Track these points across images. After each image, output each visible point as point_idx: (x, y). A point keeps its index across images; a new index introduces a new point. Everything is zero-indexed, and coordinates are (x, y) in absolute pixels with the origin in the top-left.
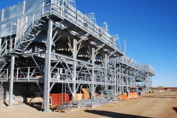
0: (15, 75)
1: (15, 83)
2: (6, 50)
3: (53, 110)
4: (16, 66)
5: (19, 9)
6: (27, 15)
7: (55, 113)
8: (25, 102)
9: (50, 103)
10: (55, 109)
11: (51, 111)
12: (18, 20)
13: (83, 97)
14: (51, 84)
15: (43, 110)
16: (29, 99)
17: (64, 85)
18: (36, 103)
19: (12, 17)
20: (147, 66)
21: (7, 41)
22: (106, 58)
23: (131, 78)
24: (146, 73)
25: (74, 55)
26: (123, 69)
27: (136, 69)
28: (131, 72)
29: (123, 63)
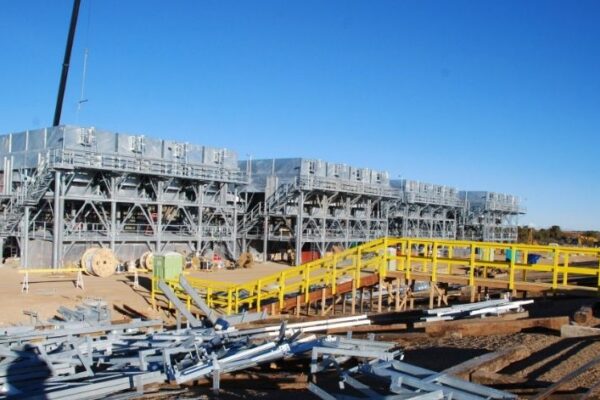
2: (259, 211)
5: (268, 166)
6: (277, 176)
12: (268, 178)
19: (260, 172)
20: (491, 196)
21: (260, 204)
22: (369, 206)
23: (444, 224)
24: (486, 212)
25: (321, 213)
26: (419, 209)
27: (453, 205)
28: (445, 211)
29: (413, 201)
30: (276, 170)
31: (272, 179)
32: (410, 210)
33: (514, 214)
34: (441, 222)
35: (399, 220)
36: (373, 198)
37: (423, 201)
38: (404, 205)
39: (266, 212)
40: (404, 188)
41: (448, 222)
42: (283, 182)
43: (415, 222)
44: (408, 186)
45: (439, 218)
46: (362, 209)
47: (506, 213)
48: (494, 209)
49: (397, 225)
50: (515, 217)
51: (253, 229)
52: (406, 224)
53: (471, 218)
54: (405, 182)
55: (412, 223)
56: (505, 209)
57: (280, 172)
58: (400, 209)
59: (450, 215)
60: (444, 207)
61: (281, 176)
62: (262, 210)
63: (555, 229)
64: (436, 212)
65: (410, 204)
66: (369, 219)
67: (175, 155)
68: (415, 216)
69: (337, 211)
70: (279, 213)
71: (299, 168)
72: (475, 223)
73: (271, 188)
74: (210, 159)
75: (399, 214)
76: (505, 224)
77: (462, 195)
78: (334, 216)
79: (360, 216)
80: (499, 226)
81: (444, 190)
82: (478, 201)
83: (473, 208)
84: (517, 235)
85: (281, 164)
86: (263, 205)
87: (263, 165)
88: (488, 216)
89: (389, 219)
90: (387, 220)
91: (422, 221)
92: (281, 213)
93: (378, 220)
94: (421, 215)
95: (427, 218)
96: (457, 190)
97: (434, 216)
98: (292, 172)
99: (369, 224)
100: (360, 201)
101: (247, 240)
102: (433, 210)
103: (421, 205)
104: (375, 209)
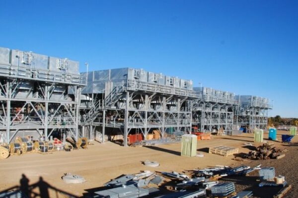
0: (106, 123)
1: (106, 128)
2: (100, 107)
3: (129, 145)
4: (106, 117)
5: (106, 75)
6: (112, 81)
7: (130, 147)
8: (109, 140)
9: (128, 141)
10: (131, 145)
11: (128, 146)
12: (106, 83)
13: (154, 137)
14: (128, 129)
15: (123, 145)
16: (112, 137)
17: (137, 129)
18: (117, 141)
19: (101, 79)
20: (254, 98)
21: (100, 100)
22: (179, 103)
23: (227, 114)
24: (251, 108)
25: (146, 107)
26: (212, 106)
27: (232, 103)
28: (227, 108)
29: (208, 101)
30: (111, 77)
31: (109, 83)
32: (206, 106)
33: (266, 109)
34: (225, 114)
35: (199, 113)
36: (182, 98)
37: (214, 101)
38: (202, 103)
39: (103, 107)
40: (202, 92)
41: (228, 114)
42: (115, 86)
43: (209, 114)
44: (205, 91)
45: (223, 111)
46: (174, 105)
47: (262, 108)
48: (256, 106)
49: (198, 116)
50: (266, 110)
51: (97, 119)
52: (203, 115)
53: (242, 111)
54: (203, 88)
55: (207, 114)
56: (261, 106)
57: (114, 79)
58: (200, 106)
59: (230, 110)
60: (227, 104)
61: (115, 81)
62: (101, 106)
63: (278, 117)
64: (222, 108)
65: (206, 102)
66: (179, 112)
67: (23, 62)
68: (209, 110)
69: (157, 106)
70: (113, 107)
71: (126, 75)
72: (244, 114)
73: (108, 90)
74: (55, 66)
75: (199, 109)
76: (261, 115)
77: (237, 97)
78: (155, 110)
79: (173, 110)
80: (258, 116)
81: (227, 94)
82: (246, 101)
83: (243, 106)
84: (267, 121)
85: (115, 72)
86: (101, 102)
87: (103, 73)
88: (252, 110)
89: (193, 112)
90: (191, 113)
91: (213, 113)
92: (115, 107)
93: (185, 113)
94: (213, 109)
95: (216, 111)
96: (235, 94)
97: (220, 110)
98: (122, 78)
99: (179, 116)
100: (172, 100)
101: (93, 127)
102: (220, 106)
103: (213, 103)
104: (184, 105)
